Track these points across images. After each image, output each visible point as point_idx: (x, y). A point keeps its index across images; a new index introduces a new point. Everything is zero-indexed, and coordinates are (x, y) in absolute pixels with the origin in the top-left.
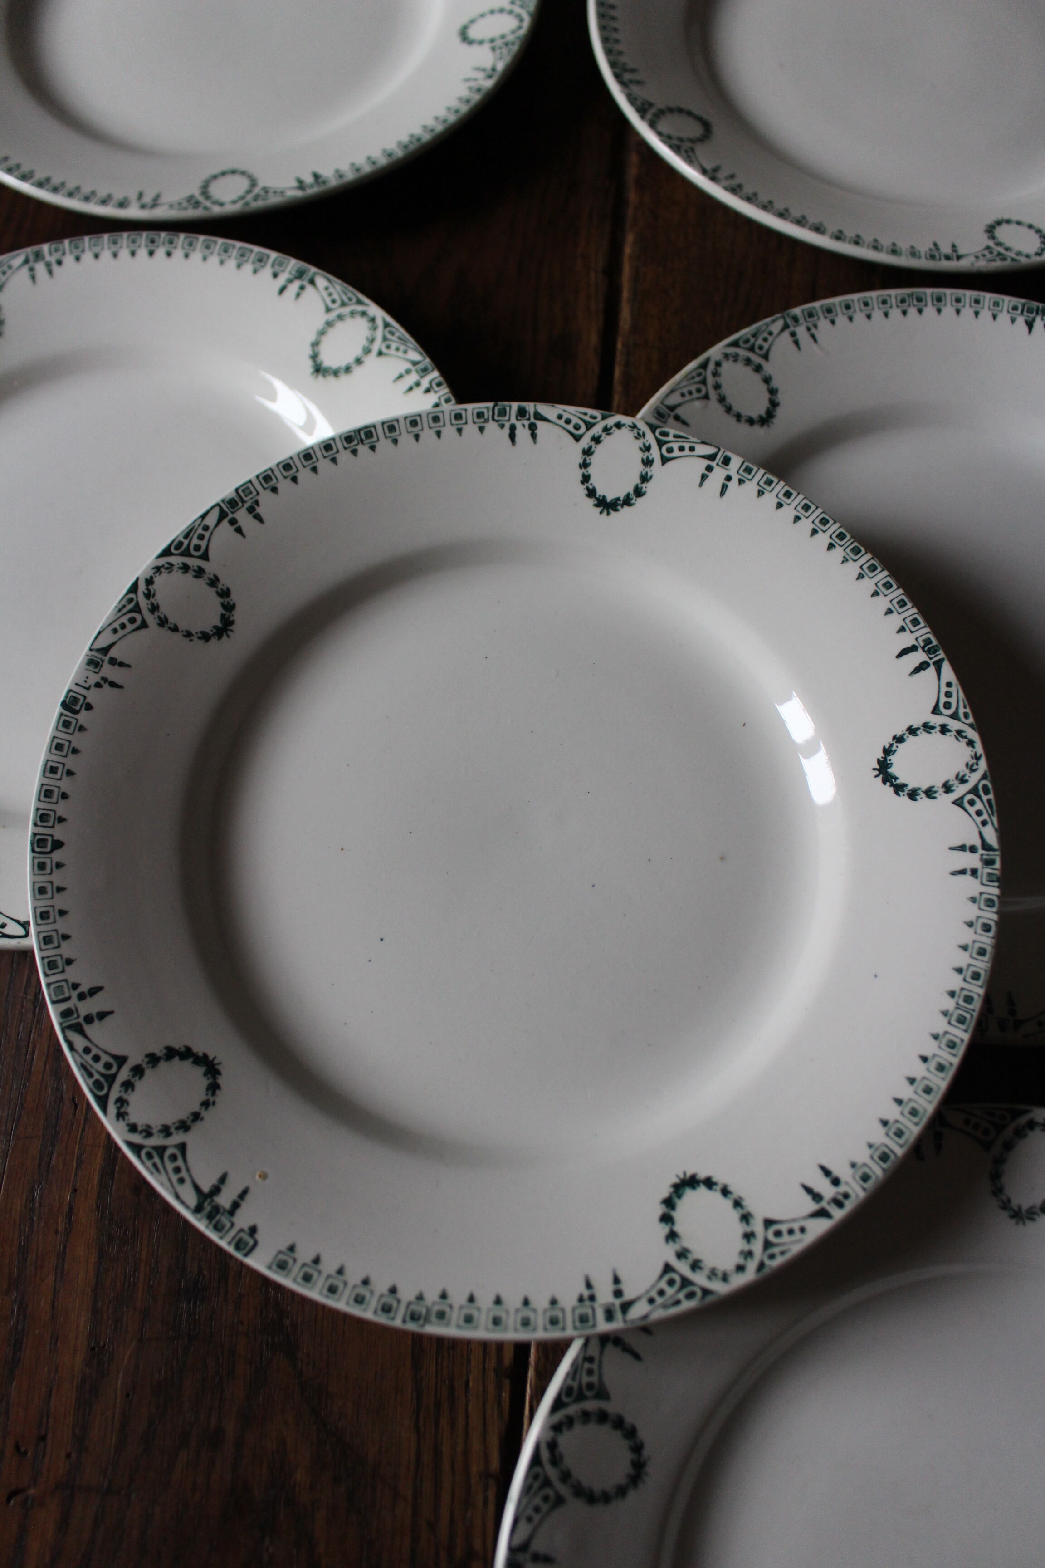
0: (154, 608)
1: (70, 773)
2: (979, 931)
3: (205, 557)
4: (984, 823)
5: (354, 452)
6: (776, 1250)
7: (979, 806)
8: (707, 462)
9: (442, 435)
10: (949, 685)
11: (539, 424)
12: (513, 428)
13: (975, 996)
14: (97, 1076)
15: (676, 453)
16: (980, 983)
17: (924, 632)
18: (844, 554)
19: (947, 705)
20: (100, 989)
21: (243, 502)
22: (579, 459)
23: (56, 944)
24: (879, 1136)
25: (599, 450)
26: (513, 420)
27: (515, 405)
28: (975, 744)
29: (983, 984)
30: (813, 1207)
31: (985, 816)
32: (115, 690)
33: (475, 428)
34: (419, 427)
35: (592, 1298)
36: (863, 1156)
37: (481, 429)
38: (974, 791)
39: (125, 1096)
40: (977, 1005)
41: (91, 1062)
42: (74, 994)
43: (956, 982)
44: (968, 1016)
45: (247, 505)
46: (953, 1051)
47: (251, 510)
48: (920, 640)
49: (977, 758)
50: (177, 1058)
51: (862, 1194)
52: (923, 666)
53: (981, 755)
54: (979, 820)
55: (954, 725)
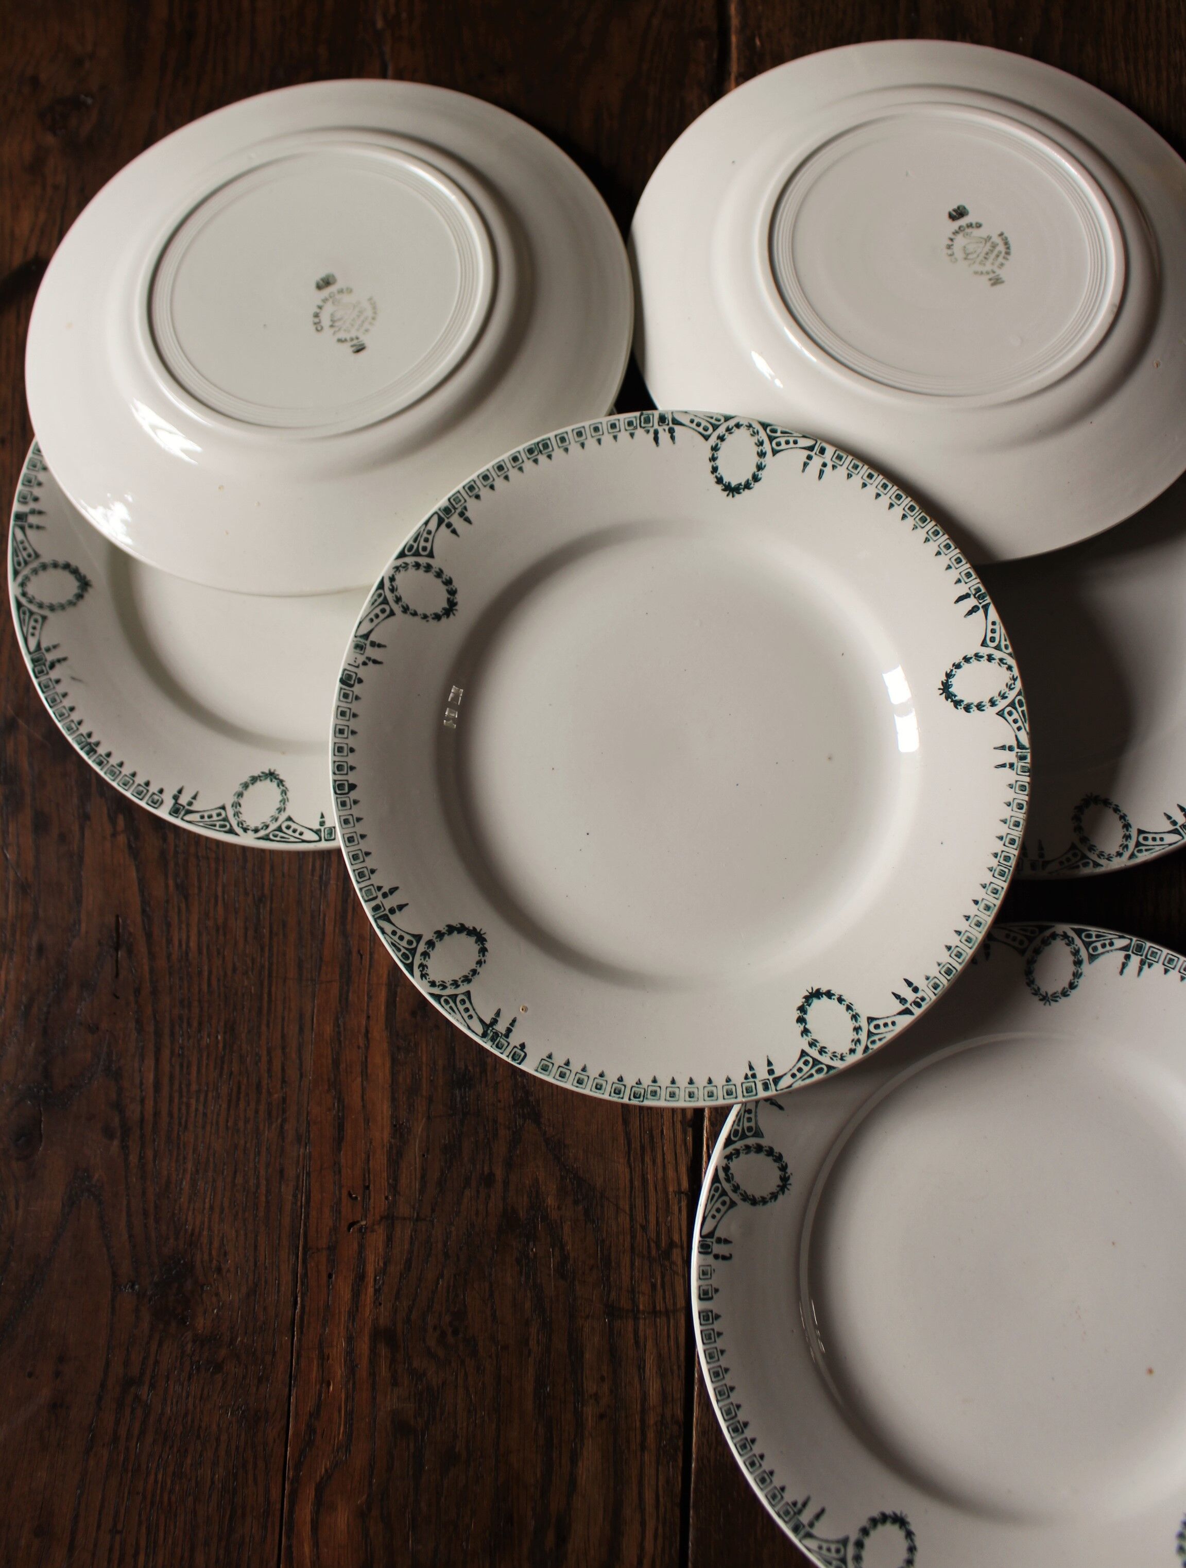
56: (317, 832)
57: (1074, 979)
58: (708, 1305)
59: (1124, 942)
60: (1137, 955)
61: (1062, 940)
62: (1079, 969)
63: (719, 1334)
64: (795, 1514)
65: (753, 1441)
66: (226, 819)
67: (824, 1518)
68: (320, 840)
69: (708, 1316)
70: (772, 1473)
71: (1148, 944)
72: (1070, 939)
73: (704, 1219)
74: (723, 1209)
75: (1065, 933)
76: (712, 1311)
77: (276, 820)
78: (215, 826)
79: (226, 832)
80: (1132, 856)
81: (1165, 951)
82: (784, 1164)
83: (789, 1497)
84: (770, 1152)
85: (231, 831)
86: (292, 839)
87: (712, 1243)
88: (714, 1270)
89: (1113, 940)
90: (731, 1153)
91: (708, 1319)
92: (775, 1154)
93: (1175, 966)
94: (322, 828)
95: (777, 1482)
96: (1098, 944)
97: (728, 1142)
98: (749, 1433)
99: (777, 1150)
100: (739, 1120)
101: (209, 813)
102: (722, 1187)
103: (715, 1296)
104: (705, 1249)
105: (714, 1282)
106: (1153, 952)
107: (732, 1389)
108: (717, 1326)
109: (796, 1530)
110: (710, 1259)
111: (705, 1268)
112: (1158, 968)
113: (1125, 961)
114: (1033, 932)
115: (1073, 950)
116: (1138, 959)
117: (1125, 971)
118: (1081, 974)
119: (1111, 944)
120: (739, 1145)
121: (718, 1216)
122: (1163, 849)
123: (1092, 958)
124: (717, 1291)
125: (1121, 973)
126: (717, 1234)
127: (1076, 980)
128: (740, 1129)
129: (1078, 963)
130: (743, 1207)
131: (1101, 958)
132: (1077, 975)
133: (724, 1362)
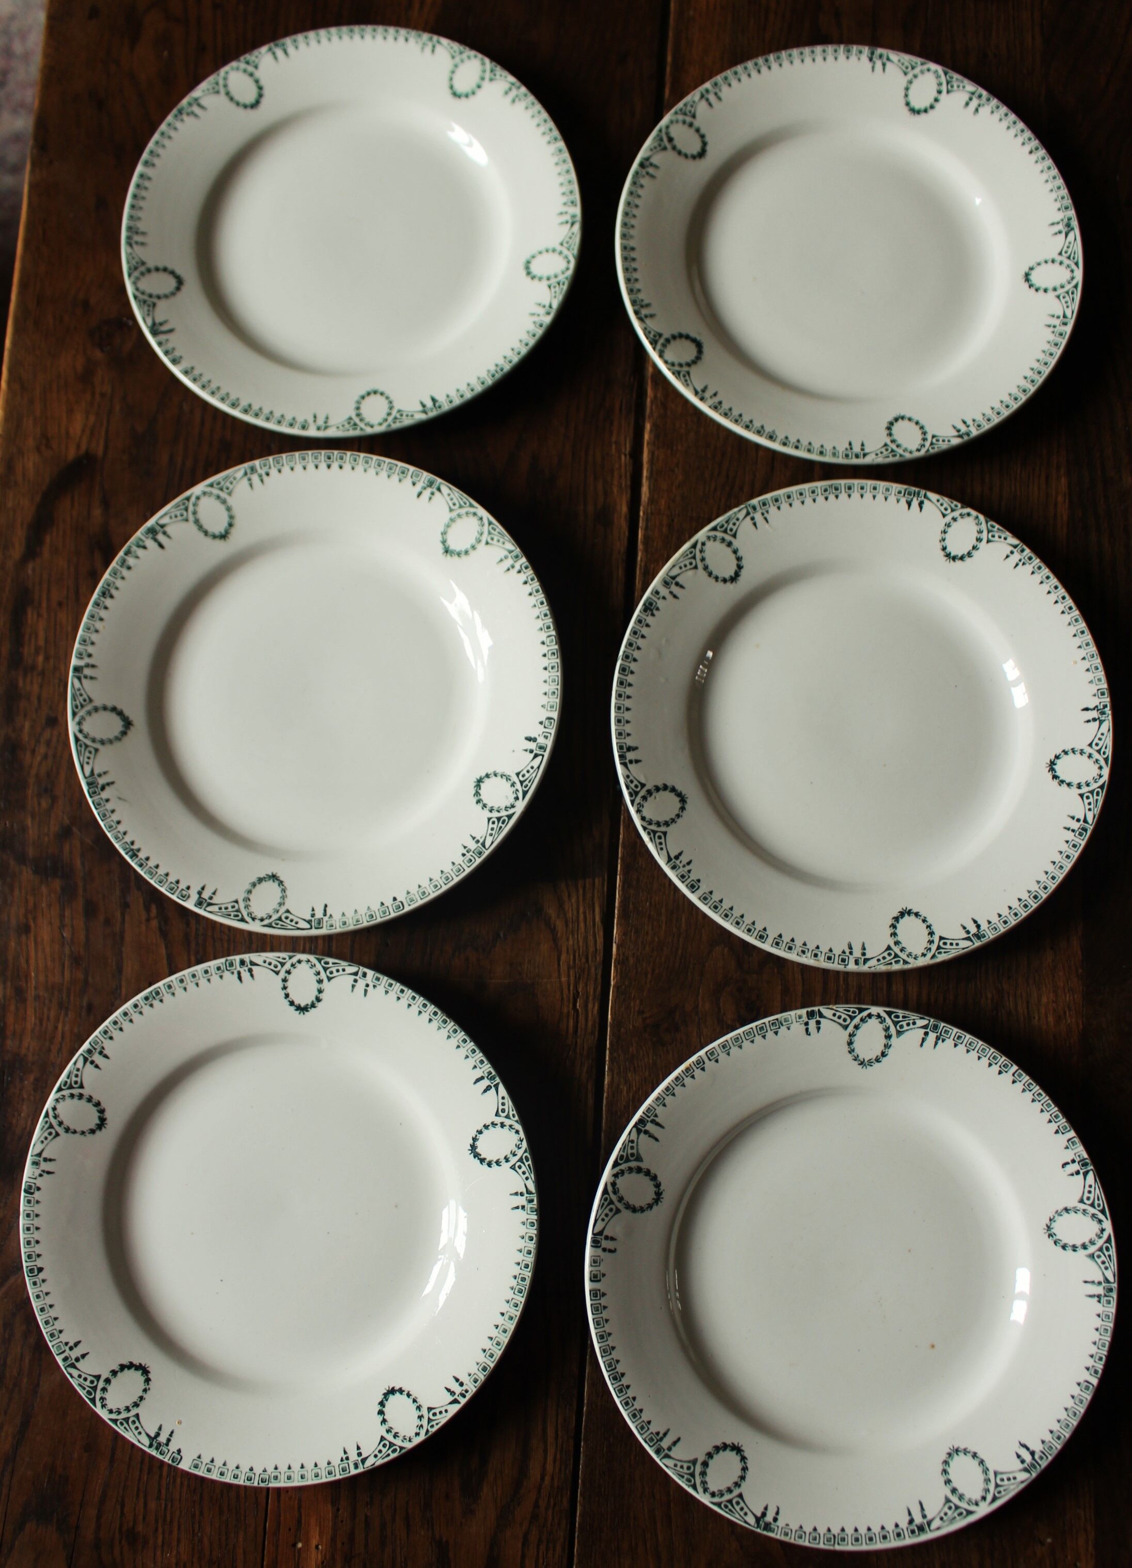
0: (61, 1123)
1: (37, 1229)
2: (527, 1240)
3: (82, 1087)
4: (527, 1179)
5: (151, 1005)
6: (434, 1423)
7: (524, 1168)
8: (353, 977)
9: (200, 985)
10: (503, 1098)
11: (254, 968)
12: (239, 973)
13: (527, 1278)
14: (88, 1389)
15: (335, 974)
16: (529, 1270)
17: (487, 1067)
18: (438, 1024)
19: (503, 1111)
20: (79, 1342)
21: (95, 1049)
22: (281, 984)
23: (51, 1324)
24: (482, 1358)
25: (290, 977)
26: (239, 968)
27: (237, 958)
28: (519, 1132)
30: (451, 1398)
31: (527, 1175)
32: (50, 1176)
33: (217, 977)
34: (185, 983)
35: (347, 1458)
36: (474, 1369)
37: (221, 977)
38: (521, 1160)
39: (104, 1396)
40: (528, 1282)
41: (83, 1382)
42: (67, 1348)
43: (516, 1270)
44: (523, 1288)
45: (98, 1050)
46: (517, 1309)
47: (101, 1053)
48: (485, 1072)
49: (521, 1140)
50: (126, 1369)
51: (475, 1390)
52: (488, 1088)
53: (523, 1139)
54: (524, 1177)
55: (508, 1122)
56: (309, 922)
57: (884, 1049)
58: (597, 1286)
59: (924, 1022)
60: (933, 1032)
61: (876, 1019)
62: (889, 1042)
63: (605, 1307)
64: (658, 1441)
65: (628, 1387)
66: (238, 911)
67: (678, 1444)
68: (311, 928)
69: (596, 1294)
70: (641, 1411)
71: (943, 1024)
72: (882, 1018)
73: (596, 1221)
74: (611, 1214)
75: (879, 1014)
76: (599, 1290)
77: (278, 912)
78: (230, 915)
79: (238, 920)
80: (933, 956)
81: (955, 1030)
82: (658, 1183)
83: (653, 1428)
84: (648, 1173)
85: (243, 920)
86: (290, 927)
87: (601, 1239)
88: (602, 1260)
89: (915, 1020)
90: (618, 1172)
91: (597, 1297)
92: (651, 1175)
93: (962, 1041)
94: (313, 919)
95: (645, 1417)
96: (904, 1023)
97: (616, 1164)
98: (625, 1381)
99: (653, 1171)
100: (624, 1148)
101: (225, 906)
102: (610, 1197)
103: (602, 1279)
104: (596, 1244)
105: (602, 1268)
106: (946, 1031)
107: (613, 1348)
108: (603, 1301)
109: (658, 1452)
110: (599, 1251)
111: (595, 1258)
112: (950, 1042)
114: (854, 1012)
115: (884, 1027)
116: (935, 1035)
117: (924, 1044)
118: (891, 1045)
119: (914, 1023)
121: (607, 1219)
122: (957, 952)
123: (899, 1033)
124: (604, 1275)
125: (922, 1045)
126: (605, 1233)
127: (886, 1050)
128: (625, 1154)
129: (888, 1037)
130: (626, 1213)
131: (906, 1034)
132: (887, 1046)
133: (608, 1328)
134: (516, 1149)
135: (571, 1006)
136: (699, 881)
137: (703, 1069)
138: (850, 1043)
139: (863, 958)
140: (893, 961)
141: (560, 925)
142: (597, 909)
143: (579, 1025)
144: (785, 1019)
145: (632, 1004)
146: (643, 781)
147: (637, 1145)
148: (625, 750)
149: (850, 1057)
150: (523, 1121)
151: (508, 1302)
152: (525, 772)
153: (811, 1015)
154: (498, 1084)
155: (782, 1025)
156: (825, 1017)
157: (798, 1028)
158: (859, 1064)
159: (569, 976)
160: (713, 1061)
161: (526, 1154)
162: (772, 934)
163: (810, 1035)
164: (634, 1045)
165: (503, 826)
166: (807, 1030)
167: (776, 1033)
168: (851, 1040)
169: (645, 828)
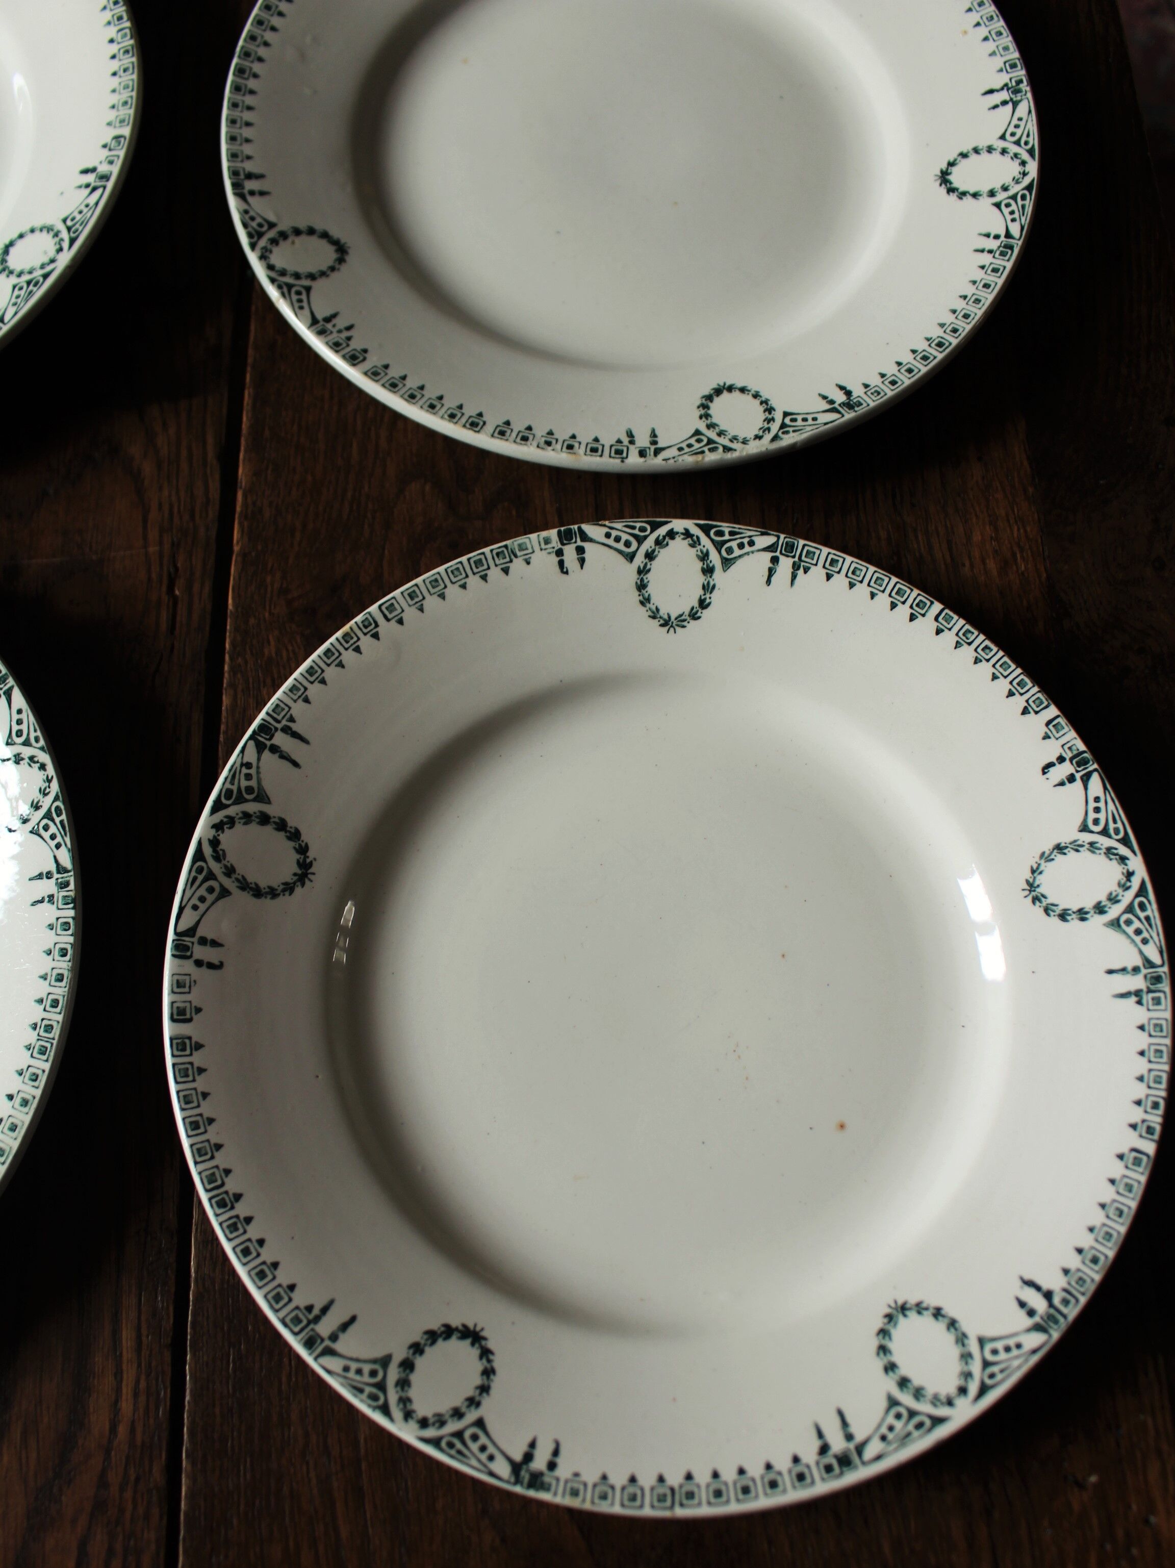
2: (57, 957)
4: (58, 846)
7: (53, 829)
10: (20, 712)
13: (55, 1024)
16: (58, 1010)
19: (19, 733)
28: (46, 767)
29: (61, 1010)
31: (59, 839)
38: (48, 815)
40: (56, 1032)
43: (37, 1013)
44: (48, 1045)
46: (36, 1084)
49: (49, 780)
53: (52, 777)
54: (53, 843)
55: (26, 752)
57: (705, 595)
58: (184, 1029)
59: (769, 540)
60: (788, 556)
61: (684, 539)
62: (711, 580)
63: (201, 1071)
64: (309, 1322)
65: (248, 1220)
67: (352, 1329)
69: (184, 1044)
70: (275, 1265)
71: (802, 542)
72: (695, 538)
73: (184, 909)
74: (210, 898)
75: (687, 531)
76: (190, 1038)
80: (775, 438)
81: (825, 550)
82: (303, 844)
83: (300, 1299)
84: (281, 825)
87: (193, 943)
88: (195, 981)
89: (753, 538)
90: (222, 821)
91: (184, 1049)
92: (288, 829)
93: (841, 569)
95: (283, 1277)
96: (734, 544)
97: (218, 806)
98: (241, 1209)
99: (292, 823)
100: (234, 776)
102: (208, 867)
103: (195, 1017)
104: (182, 951)
105: (195, 997)
106: (808, 552)
107: (218, 1147)
108: (198, 1059)
109: (309, 1344)
110: (189, 966)
111: (184, 978)
112: (818, 572)
113: (771, 565)
114: (642, 529)
115: (699, 553)
116: (790, 561)
117: (773, 579)
118: (714, 587)
119: (752, 543)
120: (232, 811)
121: (202, 907)
122: (817, 428)
123: (727, 563)
124: (198, 1010)
125: (769, 582)
126: (200, 932)
127: (708, 596)
128: (235, 788)
129: (708, 571)
130: (241, 898)
131: (739, 563)
132: (708, 588)
133: (206, 1109)
134: (41, 797)
135: (164, 588)
136: (365, 351)
137: (376, 636)
138: (641, 586)
139: (653, 448)
140: (706, 449)
141: (148, 469)
142: (210, 440)
143: (178, 619)
144: (520, 545)
145: (269, 579)
146: (272, 218)
147: (258, 773)
148: (242, 176)
149: (643, 612)
150: (55, 747)
151: (20, 1073)
152: (76, 214)
153: (566, 537)
154: (11, 689)
155: (516, 556)
156: (591, 540)
157: (544, 561)
158: (661, 625)
159: (161, 543)
160: (393, 622)
161: (58, 803)
162: (493, 420)
163: (567, 573)
164: (272, 643)
165: (35, 289)
166: (561, 564)
167: (506, 571)
168: (642, 580)
169: (273, 280)
